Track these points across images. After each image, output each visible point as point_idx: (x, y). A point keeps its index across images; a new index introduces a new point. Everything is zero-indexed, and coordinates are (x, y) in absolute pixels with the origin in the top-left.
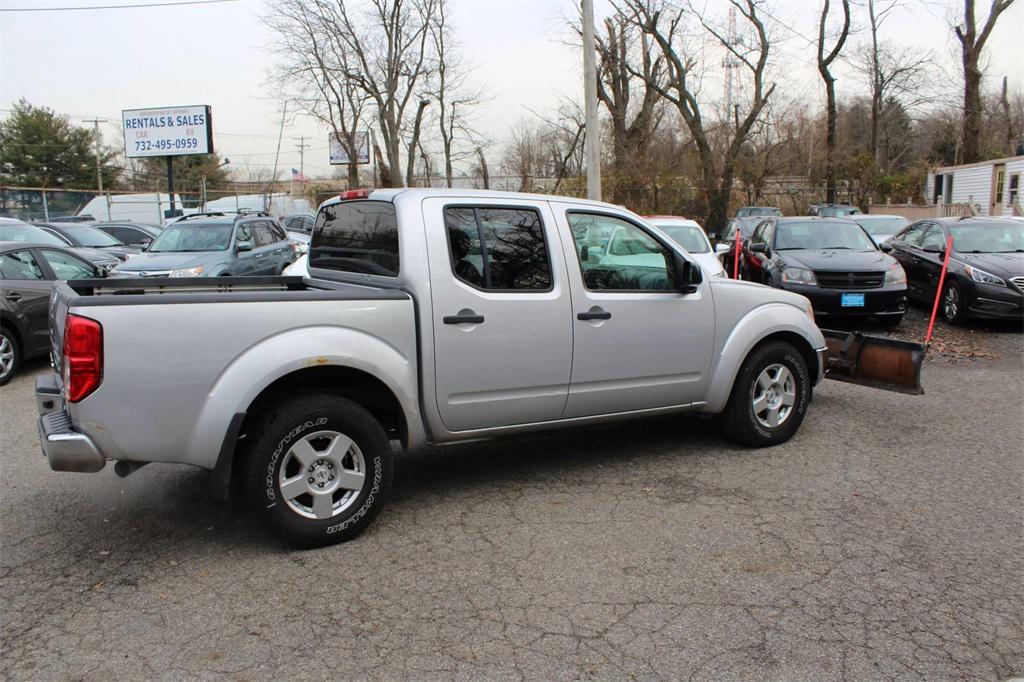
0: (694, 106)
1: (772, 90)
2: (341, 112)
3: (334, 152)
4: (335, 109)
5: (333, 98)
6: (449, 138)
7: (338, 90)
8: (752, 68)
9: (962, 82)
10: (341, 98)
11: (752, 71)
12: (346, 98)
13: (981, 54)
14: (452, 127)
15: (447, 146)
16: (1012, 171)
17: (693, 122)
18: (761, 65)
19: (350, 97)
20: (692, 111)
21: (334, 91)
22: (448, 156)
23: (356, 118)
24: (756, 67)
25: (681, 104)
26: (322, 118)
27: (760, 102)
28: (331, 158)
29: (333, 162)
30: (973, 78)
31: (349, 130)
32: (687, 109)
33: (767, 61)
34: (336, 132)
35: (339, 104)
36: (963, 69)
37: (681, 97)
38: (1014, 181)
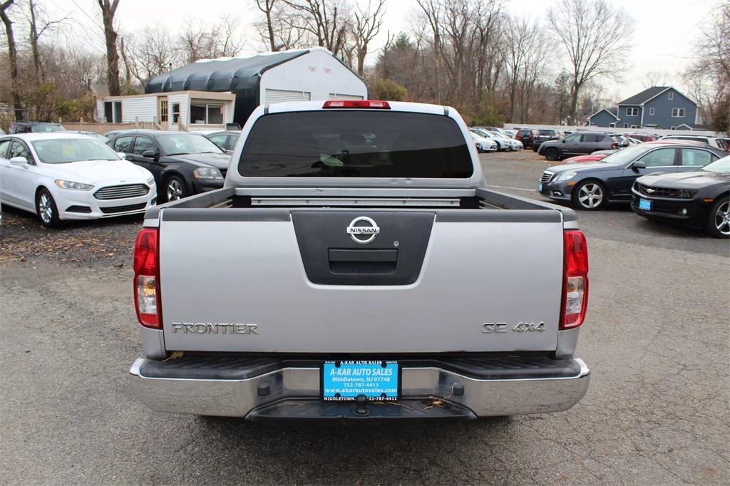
16: (174, 101)
38: (176, 108)
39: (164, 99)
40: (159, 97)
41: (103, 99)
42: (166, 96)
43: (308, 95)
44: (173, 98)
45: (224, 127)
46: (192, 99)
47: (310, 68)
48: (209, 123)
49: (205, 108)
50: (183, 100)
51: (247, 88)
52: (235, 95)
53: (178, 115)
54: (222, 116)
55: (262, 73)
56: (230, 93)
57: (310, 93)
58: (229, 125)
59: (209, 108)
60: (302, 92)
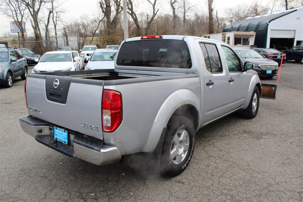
0: (135, 15)
1: (158, 11)
2: (16, 14)
3: (12, 28)
4: (14, 13)
5: (13, 9)
6: (55, 24)
7: (14, 6)
8: (152, 4)
9: (208, 11)
10: (16, 9)
11: (152, 5)
12: (18, 9)
13: (212, 3)
14: (56, 20)
15: (55, 26)
16: (228, 36)
17: (135, 20)
18: (155, 3)
19: (19, 9)
20: (135, 17)
21: (13, 6)
22: (56, 30)
23: (22, 17)
24: (153, 4)
25: (132, 15)
26: (9, 16)
27: (155, 14)
28: (11, 30)
29: (12, 31)
30: (211, 10)
31: (20, 20)
32: (133, 16)
33: (156, 2)
34: (15, 21)
35: (15, 11)
36: (208, 7)
37: (132, 12)
38: (229, 39)
39: (224, 35)
40: (223, 34)
41: (204, 36)
42: (225, 34)
43: (294, 31)
44: (228, 34)
45: (249, 47)
46: (235, 35)
47: (297, 18)
48: (243, 45)
49: (241, 39)
50: (231, 35)
51: (262, 29)
52: (255, 33)
53: (229, 42)
54: (249, 42)
55: (269, 22)
56: (253, 32)
57: (295, 30)
58: (251, 46)
59: (243, 39)
60: (291, 30)
